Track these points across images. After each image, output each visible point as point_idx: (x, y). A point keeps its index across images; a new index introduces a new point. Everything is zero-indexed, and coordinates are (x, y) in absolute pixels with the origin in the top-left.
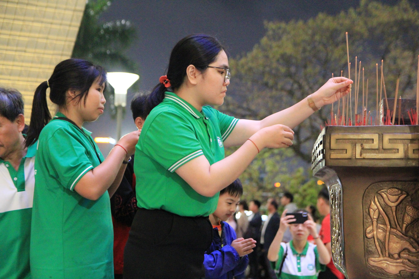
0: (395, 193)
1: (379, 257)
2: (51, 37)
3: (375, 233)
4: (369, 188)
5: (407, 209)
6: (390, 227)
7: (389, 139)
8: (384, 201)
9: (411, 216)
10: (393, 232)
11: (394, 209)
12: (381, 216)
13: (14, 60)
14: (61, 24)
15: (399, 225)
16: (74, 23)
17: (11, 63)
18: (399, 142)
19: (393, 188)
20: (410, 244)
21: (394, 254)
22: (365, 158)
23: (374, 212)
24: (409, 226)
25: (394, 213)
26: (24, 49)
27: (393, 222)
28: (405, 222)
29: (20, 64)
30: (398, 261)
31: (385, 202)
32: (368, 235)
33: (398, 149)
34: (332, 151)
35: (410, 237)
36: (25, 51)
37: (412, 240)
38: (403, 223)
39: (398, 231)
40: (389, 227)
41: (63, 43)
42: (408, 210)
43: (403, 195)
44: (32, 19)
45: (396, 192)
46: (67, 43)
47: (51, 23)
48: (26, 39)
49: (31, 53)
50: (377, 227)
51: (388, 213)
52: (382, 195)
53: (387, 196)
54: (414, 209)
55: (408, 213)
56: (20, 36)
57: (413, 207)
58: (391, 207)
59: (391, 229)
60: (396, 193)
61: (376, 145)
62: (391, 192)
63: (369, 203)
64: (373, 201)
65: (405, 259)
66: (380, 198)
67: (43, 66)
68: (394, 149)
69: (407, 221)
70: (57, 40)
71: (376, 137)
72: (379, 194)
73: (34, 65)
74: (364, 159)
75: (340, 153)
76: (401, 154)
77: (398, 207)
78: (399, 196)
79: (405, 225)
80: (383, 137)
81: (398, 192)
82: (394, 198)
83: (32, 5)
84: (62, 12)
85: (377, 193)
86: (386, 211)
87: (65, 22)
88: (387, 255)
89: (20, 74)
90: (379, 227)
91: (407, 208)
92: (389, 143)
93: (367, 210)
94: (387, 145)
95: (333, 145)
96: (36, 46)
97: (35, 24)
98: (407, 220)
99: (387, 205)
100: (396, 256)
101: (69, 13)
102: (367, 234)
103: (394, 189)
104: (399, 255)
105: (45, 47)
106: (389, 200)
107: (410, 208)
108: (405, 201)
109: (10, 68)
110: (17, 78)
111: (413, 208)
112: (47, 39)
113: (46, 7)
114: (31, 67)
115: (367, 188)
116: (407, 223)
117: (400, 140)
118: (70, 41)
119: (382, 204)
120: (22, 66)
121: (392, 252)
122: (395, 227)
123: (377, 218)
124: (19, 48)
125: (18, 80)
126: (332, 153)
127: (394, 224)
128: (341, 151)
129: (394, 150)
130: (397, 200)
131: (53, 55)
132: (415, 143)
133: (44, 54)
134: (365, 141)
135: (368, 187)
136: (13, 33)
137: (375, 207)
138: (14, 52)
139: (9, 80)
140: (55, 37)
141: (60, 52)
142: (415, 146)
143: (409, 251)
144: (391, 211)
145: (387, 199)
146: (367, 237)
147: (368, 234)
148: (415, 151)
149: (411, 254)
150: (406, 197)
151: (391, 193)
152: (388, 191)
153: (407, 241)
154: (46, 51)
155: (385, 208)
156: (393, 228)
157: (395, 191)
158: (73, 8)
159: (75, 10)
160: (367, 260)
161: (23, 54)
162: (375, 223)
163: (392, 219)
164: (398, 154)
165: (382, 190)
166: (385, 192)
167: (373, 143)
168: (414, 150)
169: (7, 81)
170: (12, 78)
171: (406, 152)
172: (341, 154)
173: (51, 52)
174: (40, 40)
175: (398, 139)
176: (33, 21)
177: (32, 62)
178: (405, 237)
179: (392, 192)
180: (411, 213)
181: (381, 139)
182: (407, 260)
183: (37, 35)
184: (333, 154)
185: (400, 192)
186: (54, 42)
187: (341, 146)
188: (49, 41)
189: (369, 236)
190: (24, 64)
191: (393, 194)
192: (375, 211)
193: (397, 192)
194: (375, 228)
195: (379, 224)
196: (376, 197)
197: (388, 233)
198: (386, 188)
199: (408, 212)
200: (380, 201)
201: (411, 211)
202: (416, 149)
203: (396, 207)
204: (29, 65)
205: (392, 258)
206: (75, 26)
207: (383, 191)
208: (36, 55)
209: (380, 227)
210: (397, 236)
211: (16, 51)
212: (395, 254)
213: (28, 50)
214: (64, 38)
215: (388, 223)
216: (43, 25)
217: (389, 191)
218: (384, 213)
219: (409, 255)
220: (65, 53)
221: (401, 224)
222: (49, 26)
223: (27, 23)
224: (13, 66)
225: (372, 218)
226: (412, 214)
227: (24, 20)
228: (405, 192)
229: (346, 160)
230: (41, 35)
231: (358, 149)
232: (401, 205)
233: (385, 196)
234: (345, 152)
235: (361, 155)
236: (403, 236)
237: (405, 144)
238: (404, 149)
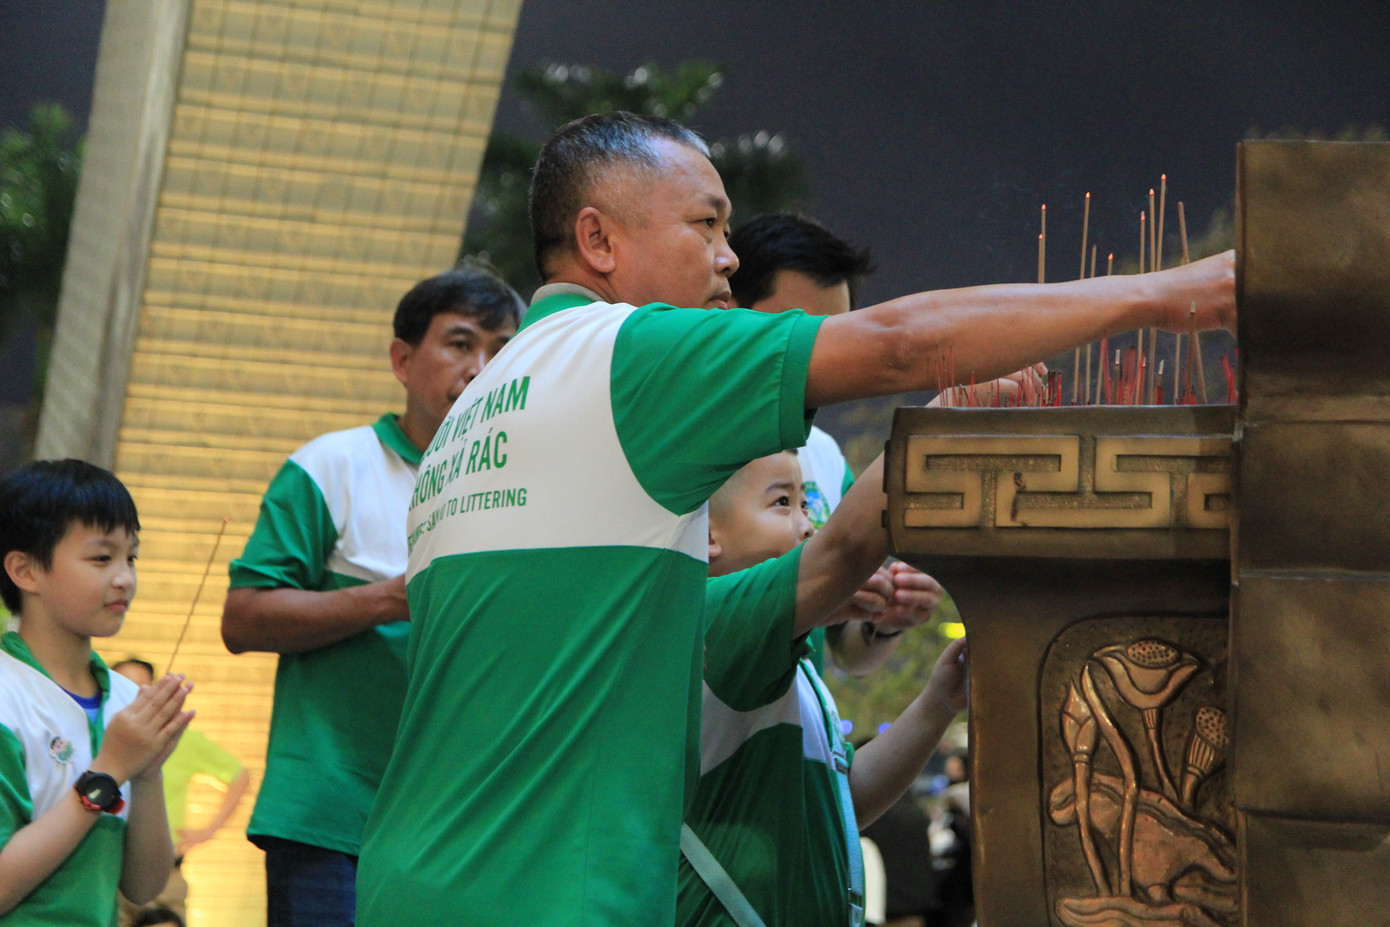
0: (1153, 660)
1: (1097, 895)
2: (395, 170)
3: (1082, 805)
4: (1060, 638)
5: (1200, 718)
6: (1139, 786)
7: (1119, 456)
8: (1116, 687)
9: (1214, 747)
10: (1149, 805)
11: (1151, 717)
12: (1104, 743)
13: (276, 247)
14: (427, 128)
15: (1171, 779)
16: (469, 125)
17: (268, 259)
18: (1157, 468)
19: (1147, 639)
20: (1212, 849)
21: (1148, 884)
22: (1029, 525)
23: (1078, 727)
24: (1208, 783)
25: (1152, 733)
26: (308, 210)
27: (1147, 768)
28: (1192, 766)
29: (297, 261)
30: (1166, 911)
31: (1119, 692)
32: (1055, 811)
33: (1150, 494)
34: (912, 498)
35: (1210, 822)
36: (312, 220)
37: (1216, 833)
38: (1185, 772)
39: (1164, 802)
40: (1134, 785)
41: (435, 191)
42: (1204, 724)
43: (1182, 666)
44: (332, 110)
45: (1157, 654)
46: (449, 192)
47: (396, 126)
48: (315, 179)
49: (334, 223)
50: (1089, 783)
51: (1129, 733)
52: (1109, 666)
53: (1126, 668)
54: (1223, 719)
55: (1204, 735)
56: (293, 168)
57: (1219, 712)
58: (1140, 711)
59: (1139, 792)
60: (1159, 659)
61: (1067, 476)
62: (1139, 653)
63: (1063, 696)
64: (1076, 688)
65: (1191, 903)
66: (1101, 675)
67: (372, 268)
68: (1133, 493)
69: (1198, 765)
70: (415, 181)
71: (1069, 450)
72: (1096, 660)
73: (342, 265)
74: (1025, 528)
75: (941, 508)
76: (1158, 512)
77: (1168, 709)
78: (1171, 668)
79: (1190, 781)
80: (1095, 448)
81: (1167, 655)
82: (1149, 678)
83: (330, 64)
84: (431, 85)
85: (1090, 657)
86: (1122, 725)
87: (438, 121)
88: (1125, 887)
89: (298, 296)
90: (1095, 784)
91: (1200, 715)
92: (1119, 469)
93: (1055, 721)
94: (1108, 476)
95: (916, 477)
96: (348, 200)
97: (343, 129)
98: (1199, 761)
99: (1127, 701)
100: (1157, 894)
101: (453, 91)
102: (1052, 808)
103: (1150, 644)
104: (1169, 888)
105: (378, 204)
106: (1133, 683)
107: (1212, 715)
108: (1192, 691)
109: (266, 274)
110: (288, 308)
111: (1221, 716)
112: (383, 176)
113: (379, 70)
114: (333, 272)
115: (1055, 640)
116: (1200, 770)
117: (1158, 461)
118: (462, 185)
119: (1109, 699)
120: (302, 269)
121: (1141, 877)
122: (1156, 784)
123: (1091, 749)
124: (293, 209)
125: (293, 316)
126: (912, 505)
127: (1153, 776)
128: (945, 500)
129: (1137, 498)
130: (1163, 685)
131: (404, 229)
132: (1214, 472)
133: (374, 227)
134: (1031, 462)
135: (1058, 635)
136: (270, 157)
137: (1084, 709)
138: (276, 221)
139: (263, 314)
140: (408, 171)
141: (427, 221)
142: (1214, 482)
143: (1209, 878)
144: (1142, 728)
145: (1127, 679)
146: (1053, 822)
147: (1058, 810)
148: (1213, 503)
149: (1212, 888)
150: (1192, 677)
151: (1138, 659)
152: (1130, 650)
153: (1199, 837)
154: (383, 219)
155: (1119, 712)
156: (1148, 789)
157: (1154, 653)
158: (465, 71)
159: (472, 81)
160: (1054, 904)
161: (306, 228)
162: (1081, 769)
163: (1144, 752)
164: (1149, 510)
165: (1109, 646)
166: (1118, 655)
167: (1060, 470)
168: (1208, 498)
169: (257, 317)
170: (272, 307)
171: (1178, 504)
172: (944, 512)
173: (399, 221)
174: (360, 183)
175: (1150, 456)
176: (336, 119)
177: (336, 254)
178: (1192, 824)
179: (1144, 656)
180: (1213, 735)
181: (1088, 458)
182: (1199, 912)
183: (350, 165)
184: (916, 509)
185: (1172, 654)
186: (408, 187)
187: (946, 481)
188: (389, 186)
189: (1060, 816)
190: (312, 262)
191: (1146, 664)
192: (1080, 723)
193: (1162, 656)
194: (1081, 789)
195: (1096, 775)
196: (1086, 673)
197: (1128, 807)
198: (1123, 639)
199: (1203, 731)
200: (1101, 686)
201: (1213, 725)
202: (1217, 495)
203: (1161, 710)
204: (327, 264)
205: (1141, 901)
206: (473, 134)
207: (1115, 651)
208: (347, 232)
209: (1100, 784)
210: (1162, 819)
211: (283, 218)
212: (1151, 886)
213: (324, 214)
214: (438, 174)
215: (1128, 768)
216: (370, 132)
217: (1134, 649)
218: (1115, 732)
219: (1205, 890)
220: (444, 223)
221: (1176, 772)
222: (389, 133)
223: (315, 125)
224: (275, 267)
225: (1072, 751)
226: (1218, 737)
227: (305, 116)
228: (1192, 654)
229: (962, 535)
230: (363, 166)
231: (1006, 489)
232: (1177, 704)
233: (1117, 667)
234: (958, 504)
235: (1014, 514)
236: (1184, 818)
237: (1178, 476)
238: (1172, 493)
